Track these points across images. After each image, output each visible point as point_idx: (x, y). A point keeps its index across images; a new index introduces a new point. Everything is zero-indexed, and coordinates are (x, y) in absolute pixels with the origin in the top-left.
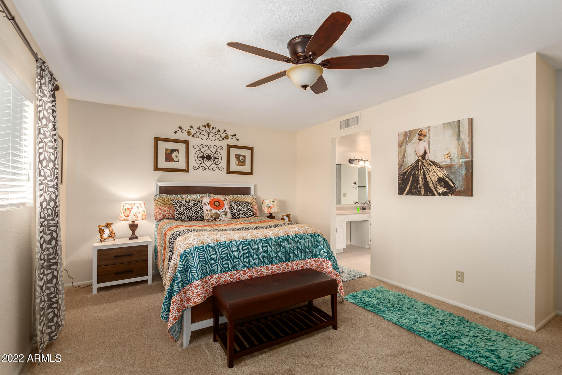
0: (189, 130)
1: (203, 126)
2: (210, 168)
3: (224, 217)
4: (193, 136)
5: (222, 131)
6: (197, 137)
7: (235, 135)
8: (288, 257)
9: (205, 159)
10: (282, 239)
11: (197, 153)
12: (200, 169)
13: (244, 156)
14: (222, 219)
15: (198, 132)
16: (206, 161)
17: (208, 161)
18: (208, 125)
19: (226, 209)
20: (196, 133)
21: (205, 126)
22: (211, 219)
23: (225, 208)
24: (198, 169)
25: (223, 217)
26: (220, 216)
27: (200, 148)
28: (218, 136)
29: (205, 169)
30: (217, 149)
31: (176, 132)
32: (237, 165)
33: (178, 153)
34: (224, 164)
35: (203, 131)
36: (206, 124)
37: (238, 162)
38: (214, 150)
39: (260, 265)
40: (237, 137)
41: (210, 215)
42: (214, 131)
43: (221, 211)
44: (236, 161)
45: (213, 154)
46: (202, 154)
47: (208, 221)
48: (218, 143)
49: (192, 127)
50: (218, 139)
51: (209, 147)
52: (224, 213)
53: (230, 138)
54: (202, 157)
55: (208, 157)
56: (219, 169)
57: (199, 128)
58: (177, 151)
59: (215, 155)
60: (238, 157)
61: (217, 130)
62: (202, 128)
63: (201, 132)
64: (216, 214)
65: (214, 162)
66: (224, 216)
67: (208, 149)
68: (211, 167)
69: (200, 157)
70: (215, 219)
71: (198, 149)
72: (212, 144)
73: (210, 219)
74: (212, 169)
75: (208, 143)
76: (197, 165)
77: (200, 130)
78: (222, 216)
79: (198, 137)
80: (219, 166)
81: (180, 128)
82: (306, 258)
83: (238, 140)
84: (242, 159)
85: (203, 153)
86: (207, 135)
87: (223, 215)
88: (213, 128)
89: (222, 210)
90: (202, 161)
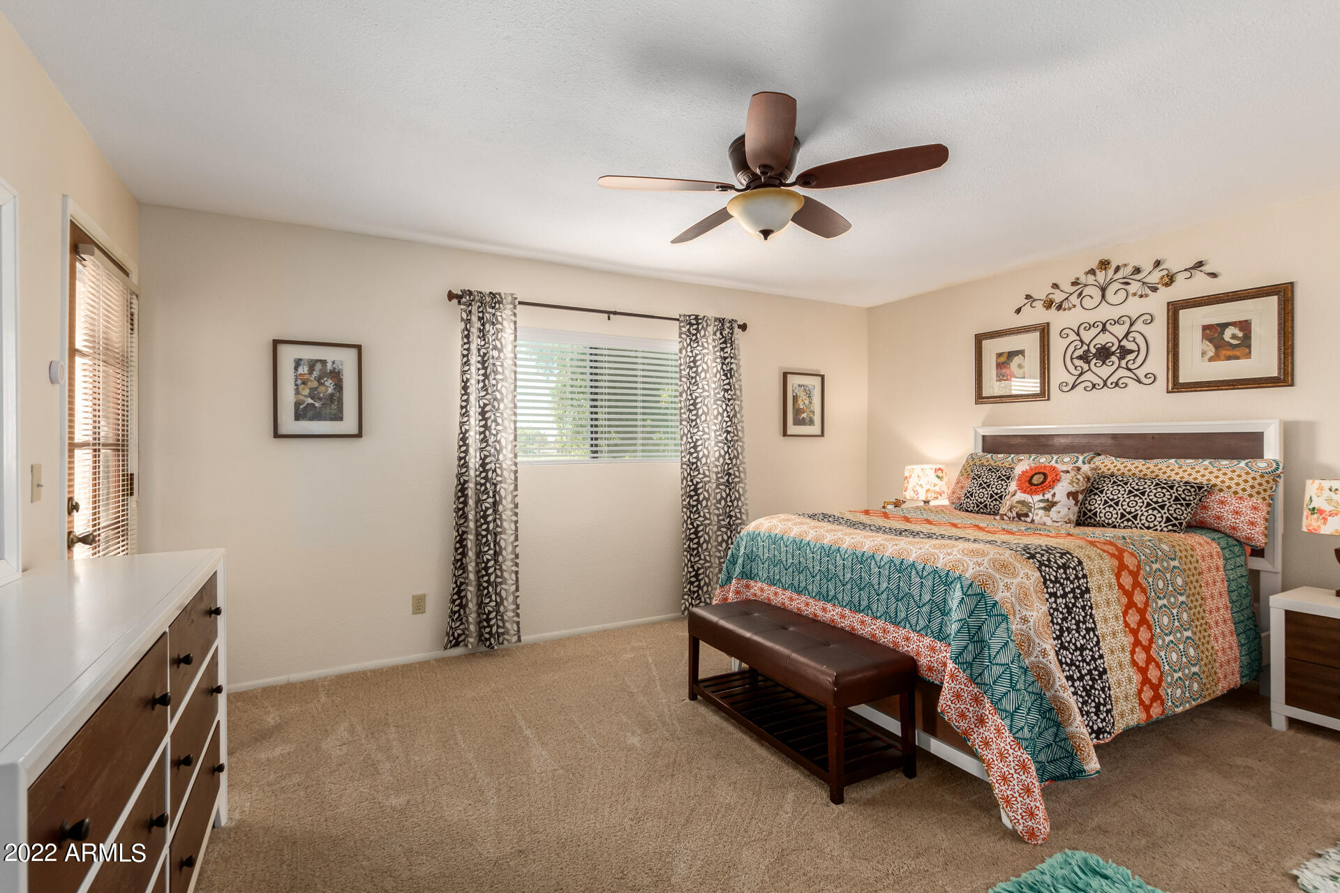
0: (1051, 296)
1: (1087, 273)
2: (1109, 383)
3: (1039, 516)
4: (1059, 307)
5: (1147, 266)
6: (1071, 305)
7: (1200, 264)
8: (864, 603)
9: (1094, 361)
10: (857, 557)
11: (1071, 348)
12: (1080, 388)
13: (1245, 326)
14: (1037, 519)
15: (1071, 294)
16: (1098, 365)
17: (1104, 363)
18: (1104, 264)
19: (1054, 495)
20: (1067, 299)
21: (1092, 272)
22: (1009, 514)
23: (1052, 493)
24: (1072, 388)
25: (1037, 514)
26: (1031, 511)
27: (1078, 334)
28: (1134, 287)
29: (1094, 386)
30: (1131, 325)
31: (1018, 311)
32: (1211, 359)
33: (1024, 356)
34: (1157, 362)
35: (1086, 285)
36: (1094, 265)
37: (1217, 348)
38: (1120, 331)
39: (814, 595)
40: (1207, 268)
41: (1007, 505)
42: (1120, 275)
43: (1038, 497)
44: (1206, 348)
45: (1120, 342)
46: (1085, 347)
47: (1003, 519)
48: (1134, 307)
49: (1055, 286)
50: (1134, 294)
51: (1104, 325)
52: (1042, 505)
53: (1180, 278)
54: (1085, 358)
55: (1104, 354)
56: (1139, 381)
57: (1074, 284)
58: (1021, 352)
59: (1124, 343)
60: (1213, 333)
61: (1129, 270)
62: (1083, 280)
63: (1081, 290)
64: (1022, 503)
65: (1123, 363)
66: (1041, 512)
67: (1104, 329)
68: (1114, 379)
69: (1080, 358)
70: (1019, 516)
71: (1073, 337)
72: (1114, 313)
73: (1005, 515)
74: (1117, 384)
75: (1105, 313)
76: (1071, 380)
77: (1081, 286)
78: (1036, 511)
79: (1075, 306)
80: (1141, 373)
81: (1028, 297)
82: (908, 625)
83: (1214, 275)
84: (1234, 337)
85: (1088, 346)
86: (1097, 294)
87: (1039, 509)
88: (1117, 269)
89: (1043, 496)
90: (1086, 367)
